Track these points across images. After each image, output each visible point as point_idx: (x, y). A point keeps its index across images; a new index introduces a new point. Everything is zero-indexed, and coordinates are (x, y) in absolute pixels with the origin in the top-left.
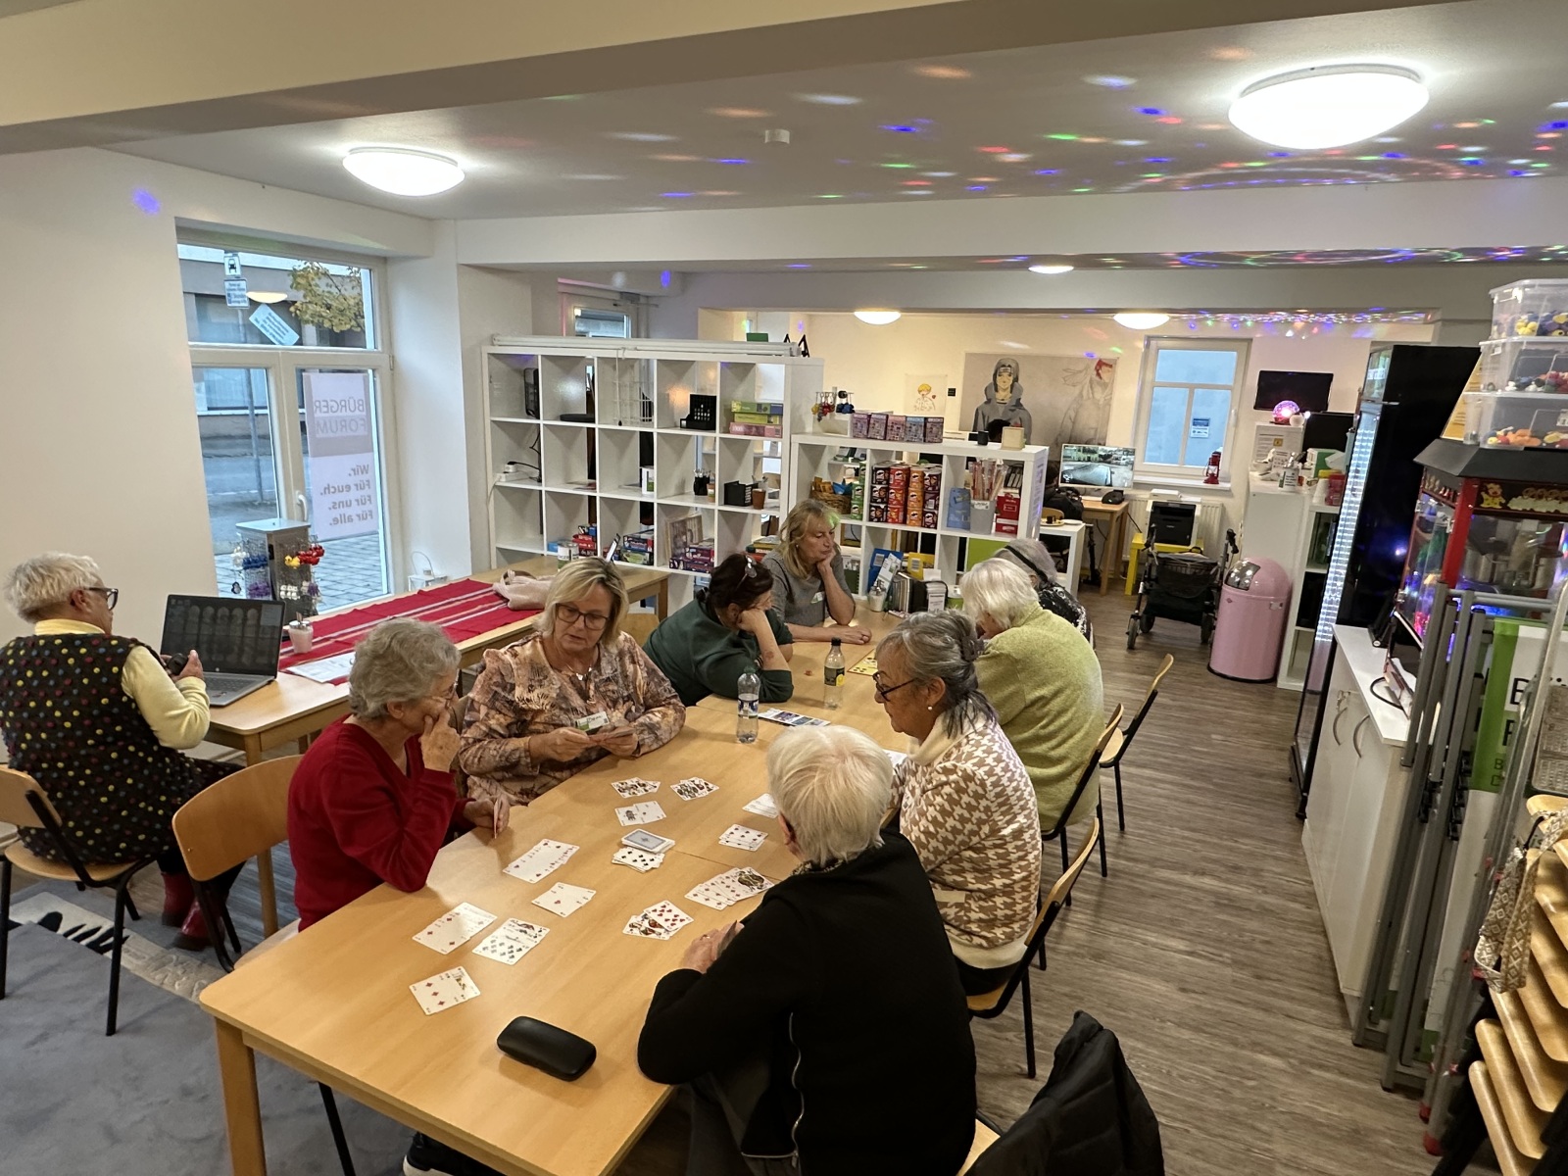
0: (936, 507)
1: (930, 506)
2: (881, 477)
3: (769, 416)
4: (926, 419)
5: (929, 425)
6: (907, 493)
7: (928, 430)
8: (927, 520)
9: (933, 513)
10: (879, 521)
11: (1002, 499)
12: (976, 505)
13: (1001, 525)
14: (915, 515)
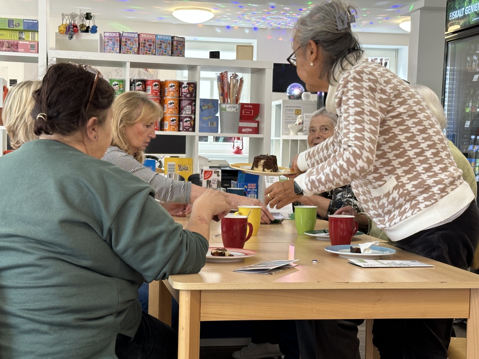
0: (194, 112)
1: (187, 111)
3: (21, 32)
4: (173, 37)
5: (175, 43)
6: (163, 101)
7: (175, 48)
9: (191, 118)
11: (243, 105)
12: (227, 108)
13: (241, 128)
14: (173, 121)
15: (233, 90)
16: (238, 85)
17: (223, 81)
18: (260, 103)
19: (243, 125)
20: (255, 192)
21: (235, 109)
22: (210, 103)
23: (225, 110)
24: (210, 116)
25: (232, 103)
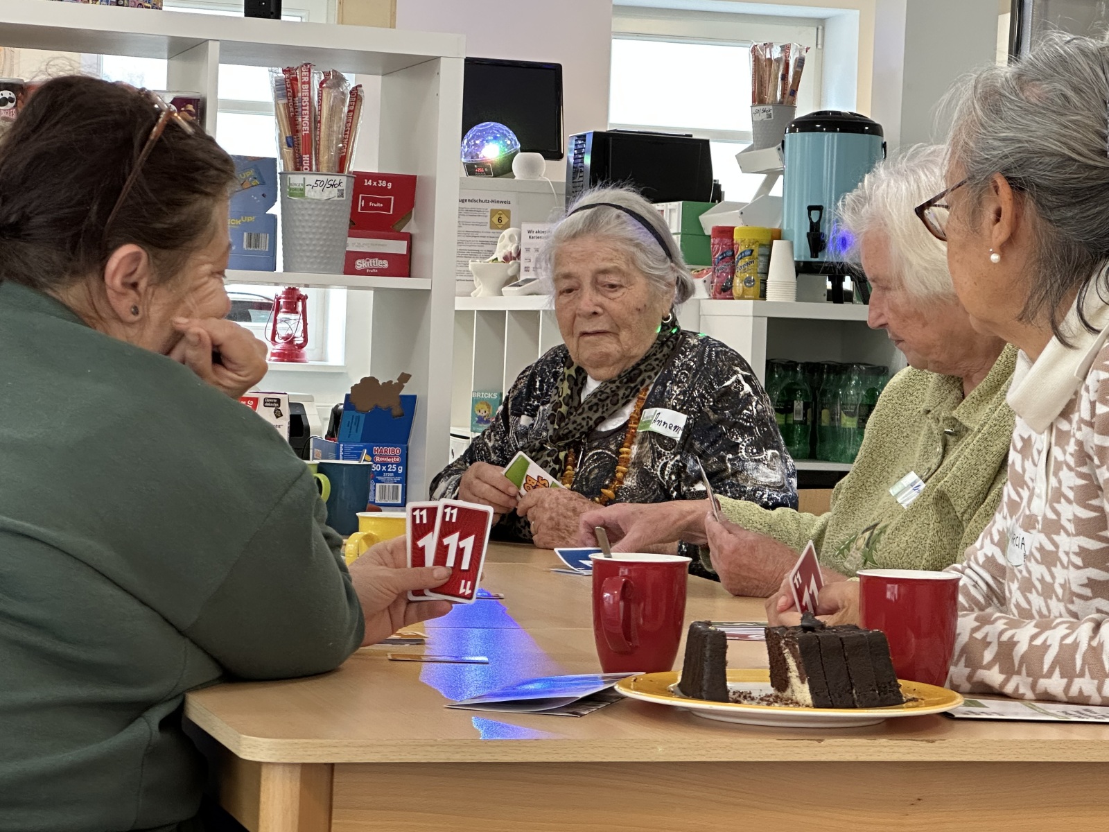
11: (359, 178)
12: (307, 188)
13: (352, 257)
15: (330, 127)
16: (346, 109)
17: (294, 96)
18: (418, 174)
19: (359, 245)
20: (396, 474)
21: (335, 191)
22: (248, 169)
23: (301, 193)
24: (246, 214)
25: (324, 170)
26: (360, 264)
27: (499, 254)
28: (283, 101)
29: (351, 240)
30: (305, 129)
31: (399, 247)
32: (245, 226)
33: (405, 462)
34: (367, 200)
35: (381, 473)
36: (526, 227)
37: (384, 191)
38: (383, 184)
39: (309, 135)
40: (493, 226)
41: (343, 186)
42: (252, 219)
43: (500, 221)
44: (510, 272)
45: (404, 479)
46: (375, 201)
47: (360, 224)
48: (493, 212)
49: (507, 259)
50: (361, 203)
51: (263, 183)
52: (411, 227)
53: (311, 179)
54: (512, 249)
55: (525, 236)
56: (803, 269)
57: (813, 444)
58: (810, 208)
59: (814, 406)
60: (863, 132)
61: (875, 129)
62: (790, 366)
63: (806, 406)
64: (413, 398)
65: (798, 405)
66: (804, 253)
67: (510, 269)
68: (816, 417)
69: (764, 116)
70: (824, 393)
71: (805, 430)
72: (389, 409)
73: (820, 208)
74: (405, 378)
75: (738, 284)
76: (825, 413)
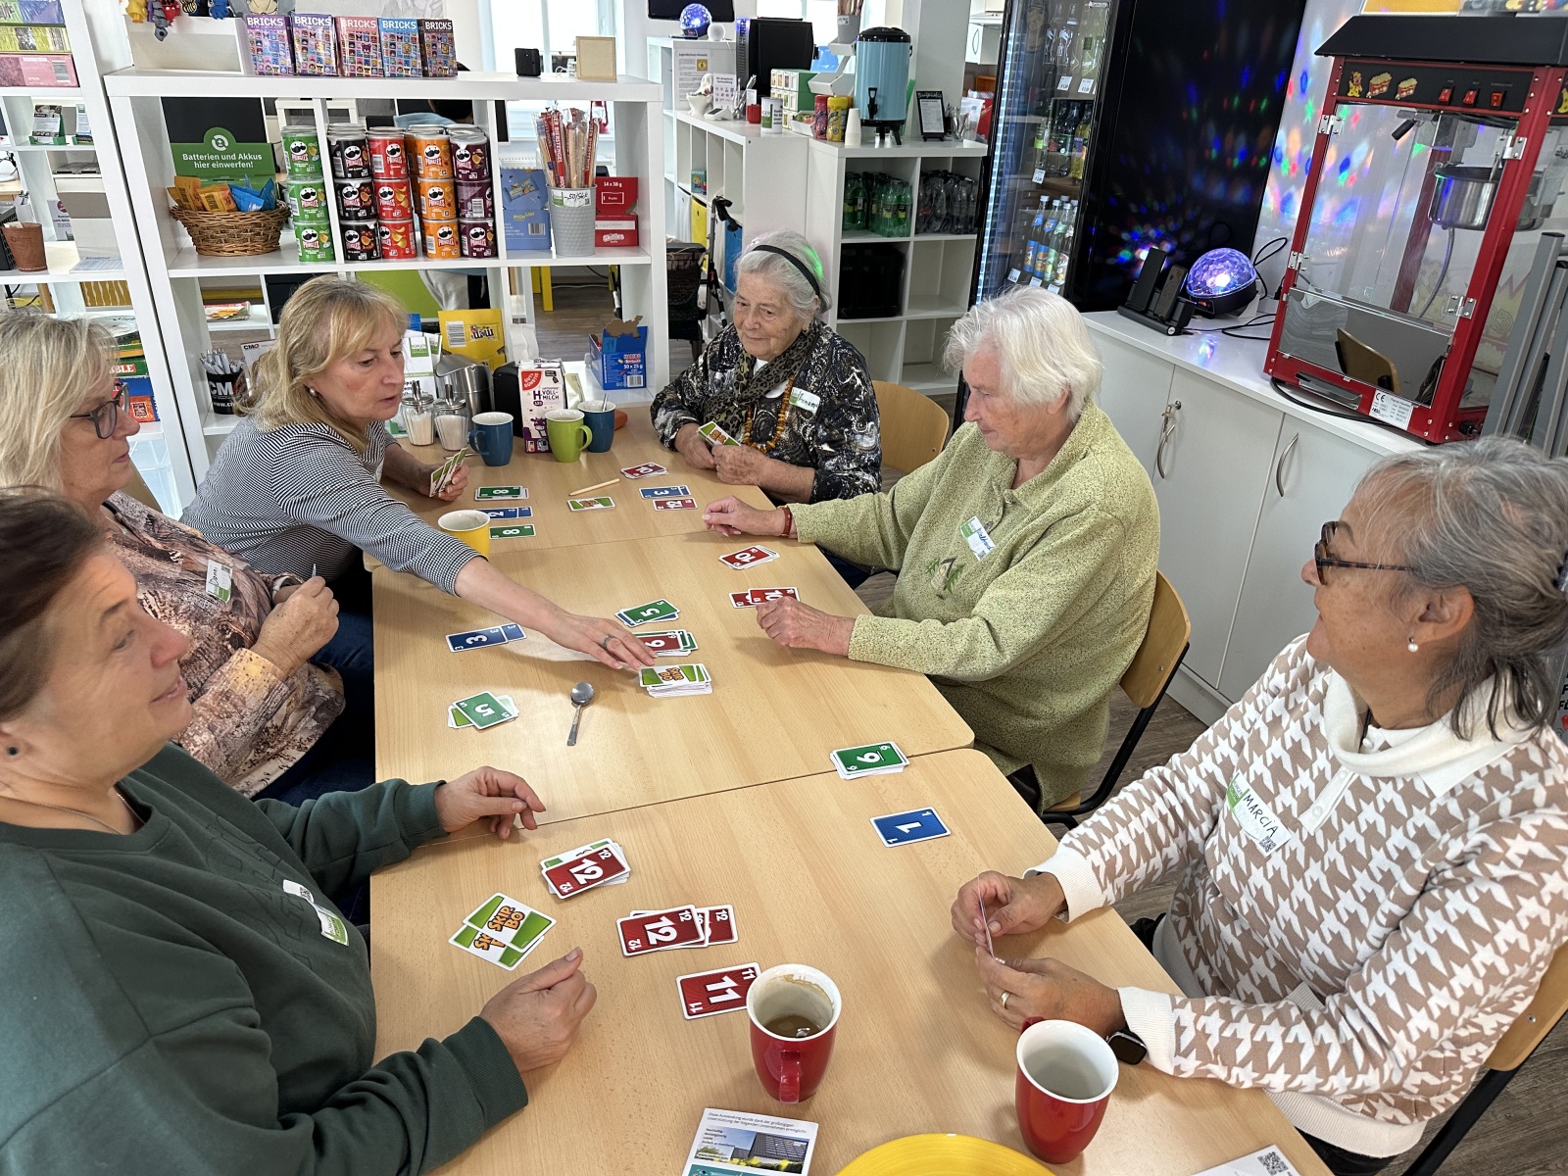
0: (490, 212)
1: (475, 212)
2: (354, 161)
4: (420, 23)
5: (428, 38)
6: (416, 190)
7: (429, 50)
8: (474, 242)
10: (370, 258)
12: (565, 200)
13: (600, 234)
14: (444, 235)
15: (576, 155)
16: (587, 136)
17: (550, 134)
18: (639, 177)
19: (604, 227)
20: (639, 369)
21: (583, 201)
22: (526, 179)
23: (561, 203)
24: (529, 211)
25: (574, 185)
26: (606, 238)
27: (702, 90)
28: (543, 137)
29: (597, 222)
30: (559, 159)
31: (629, 225)
32: (529, 219)
33: (643, 362)
34: (606, 196)
35: (630, 370)
36: (715, 76)
37: (617, 189)
38: (616, 184)
39: (562, 163)
40: (699, 69)
41: (589, 196)
42: (531, 214)
43: (703, 66)
44: (708, 101)
45: (644, 372)
46: (612, 196)
47: (603, 211)
48: (698, 61)
49: (707, 92)
50: (603, 198)
51: (537, 189)
52: (637, 211)
53: (567, 193)
54: (709, 87)
55: (715, 80)
56: (864, 123)
57: (867, 221)
58: (870, 89)
59: (868, 201)
60: (900, 41)
61: (907, 39)
62: (857, 177)
63: (864, 201)
64: (645, 329)
65: (860, 201)
66: (866, 116)
67: (708, 99)
68: (869, 208)
69: (844, 22)
70: (874, 195)
71: (863, 215)
72: (631, 335)
73: (875, 89)
74: (639, 318)
75: (830, 131)
76: (874, 206)
